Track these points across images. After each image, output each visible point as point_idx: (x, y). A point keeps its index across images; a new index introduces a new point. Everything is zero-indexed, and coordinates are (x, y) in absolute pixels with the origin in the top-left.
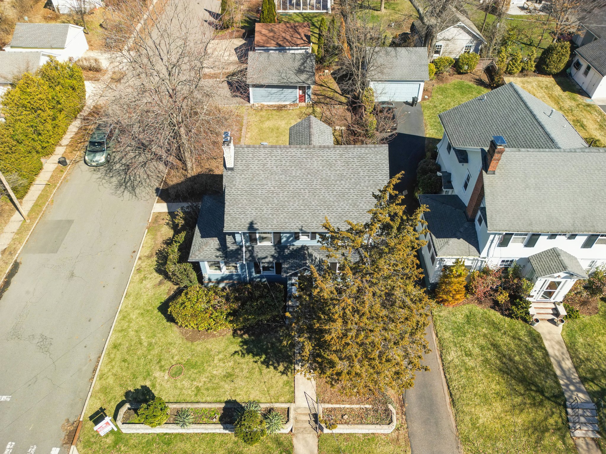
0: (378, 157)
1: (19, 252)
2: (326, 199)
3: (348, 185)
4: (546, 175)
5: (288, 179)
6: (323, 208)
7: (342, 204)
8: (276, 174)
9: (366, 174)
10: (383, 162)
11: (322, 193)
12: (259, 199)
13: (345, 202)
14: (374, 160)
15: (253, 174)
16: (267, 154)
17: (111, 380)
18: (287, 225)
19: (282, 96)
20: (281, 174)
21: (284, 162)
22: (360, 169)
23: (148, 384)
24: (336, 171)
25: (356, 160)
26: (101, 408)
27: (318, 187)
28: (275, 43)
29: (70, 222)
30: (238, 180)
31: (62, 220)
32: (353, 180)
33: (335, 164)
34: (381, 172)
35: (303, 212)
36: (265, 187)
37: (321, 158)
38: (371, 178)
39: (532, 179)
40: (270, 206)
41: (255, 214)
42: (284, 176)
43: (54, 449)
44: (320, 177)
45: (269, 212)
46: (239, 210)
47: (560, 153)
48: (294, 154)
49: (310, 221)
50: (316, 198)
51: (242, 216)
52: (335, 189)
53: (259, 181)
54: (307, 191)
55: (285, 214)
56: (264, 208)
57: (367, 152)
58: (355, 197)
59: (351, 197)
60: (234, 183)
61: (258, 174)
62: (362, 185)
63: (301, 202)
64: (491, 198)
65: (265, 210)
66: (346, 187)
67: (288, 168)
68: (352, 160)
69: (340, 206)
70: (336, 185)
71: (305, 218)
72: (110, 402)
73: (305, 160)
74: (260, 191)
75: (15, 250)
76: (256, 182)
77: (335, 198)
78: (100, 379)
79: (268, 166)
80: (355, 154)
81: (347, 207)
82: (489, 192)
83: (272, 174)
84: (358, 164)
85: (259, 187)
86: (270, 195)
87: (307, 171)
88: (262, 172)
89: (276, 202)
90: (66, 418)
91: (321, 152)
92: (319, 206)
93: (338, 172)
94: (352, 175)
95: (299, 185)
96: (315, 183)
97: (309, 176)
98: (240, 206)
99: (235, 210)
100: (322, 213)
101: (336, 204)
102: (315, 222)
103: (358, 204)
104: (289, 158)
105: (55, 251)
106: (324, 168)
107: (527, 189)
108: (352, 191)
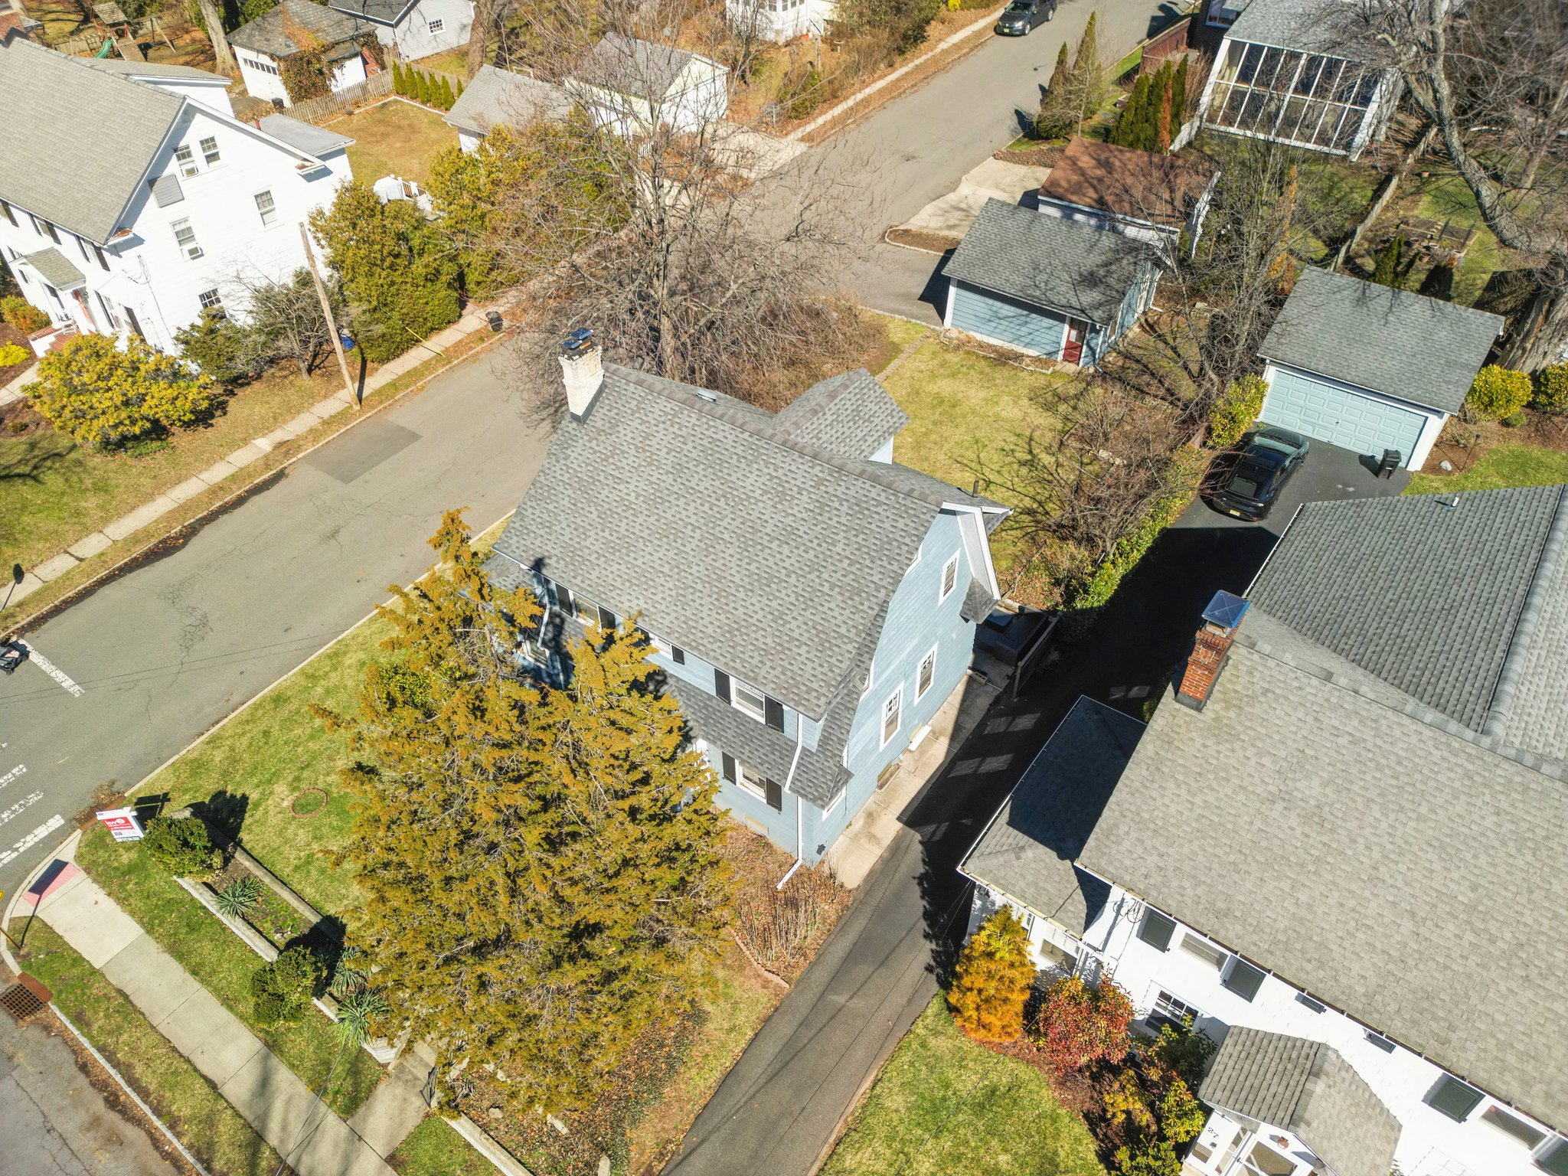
0: (900, 524)
1: (300, 455)
2: (726, 575)
3: (793, 561)
4: (1373, 793)
5: (675, 489)
6: (706, 591)
7: (754, 600)
8: (658, 468)
9: (847, 554)
10: (907, 540)
11: (726, 556)
12: (592, 509)
13: (764, 600)
14: (887, 525)
15: (615, 448)
16: (667, 414)
17: (219, 756)
18: (614, 594)
19: (1025, 330)
20: (668, 472)
21: (689, 447)
22: (842, 534)
23: (254, 796)
24: (788, 514)
25: (845, 508)
26: (166, 794)
27: (726, 536)
28: (1095, 196)
29: (414, 437)
30: (579, 450)
31: (404, 429)
32: (811, 555)
33: (793, 497)
34: (885, 563)
35: (662, 581)
36: (621, 487)
37: (771, 471)
38: (853, 569)
39: (1315, 782)
40: (606, 534)
41: (566, 539)
42: (670, 479)
43: (58, 817)
44: (744, 514)
45: (596, 548)
46: (545, 516)
47: (1471, 750)
48: (719, 436)
49: (663, 608)
50: (708, 560)
51: (542, 532)
52: (760, 559)
53: (618, 468)
54: (697, 535)
55: (623, 567)
56: (592, 533)
57: (882, 499)
58: (792, 599)
59: (783, 595)
60: (569, 452)
61: (623, 452)
62: (825, 576)
63: (671, 554)
64: (1144, 772)
65: (591, 540)
66: (786, 565)
67: (690, 465)
68: (836, 505)
69: (747, 604)
70: (767, 551)
71: (658, 598)
72: (186, 791)
73: (734, 461)
74: (605, 492)
75: (299, 448)
76: (609, 470)
77: (747, 580)
78: (208, 743)
79: (654, 442)
80: (852, 492)
81: (760, 616)
82: (1151, 754)
83: (650, 464)
84: (843, 520)
85: (610, 482)
86: (619, 510)
87: (724, 487)
88: (633, 452)
89: (622, 530)
90: (114, 777)
91: (779, 456)
92: (703, 582)
93: (789, 520)
94: (816, 541)
95: (690, 514)
96: (724, 524)
97: (722, 503)
98: (551, 507)
99: (537, 512)
100: (698, 601)
101: (742, 595)
102: (674, 615)
103: (789, 618)
104: (705, 442)
105: (346, 479)
106: (765, 498)
107: (1279, 806)
108: (793, 580)
